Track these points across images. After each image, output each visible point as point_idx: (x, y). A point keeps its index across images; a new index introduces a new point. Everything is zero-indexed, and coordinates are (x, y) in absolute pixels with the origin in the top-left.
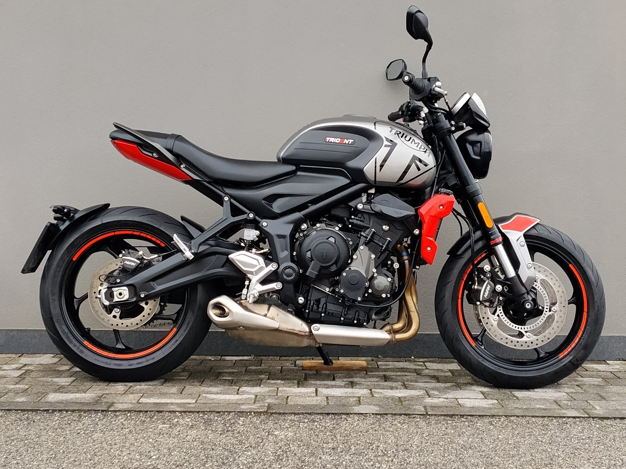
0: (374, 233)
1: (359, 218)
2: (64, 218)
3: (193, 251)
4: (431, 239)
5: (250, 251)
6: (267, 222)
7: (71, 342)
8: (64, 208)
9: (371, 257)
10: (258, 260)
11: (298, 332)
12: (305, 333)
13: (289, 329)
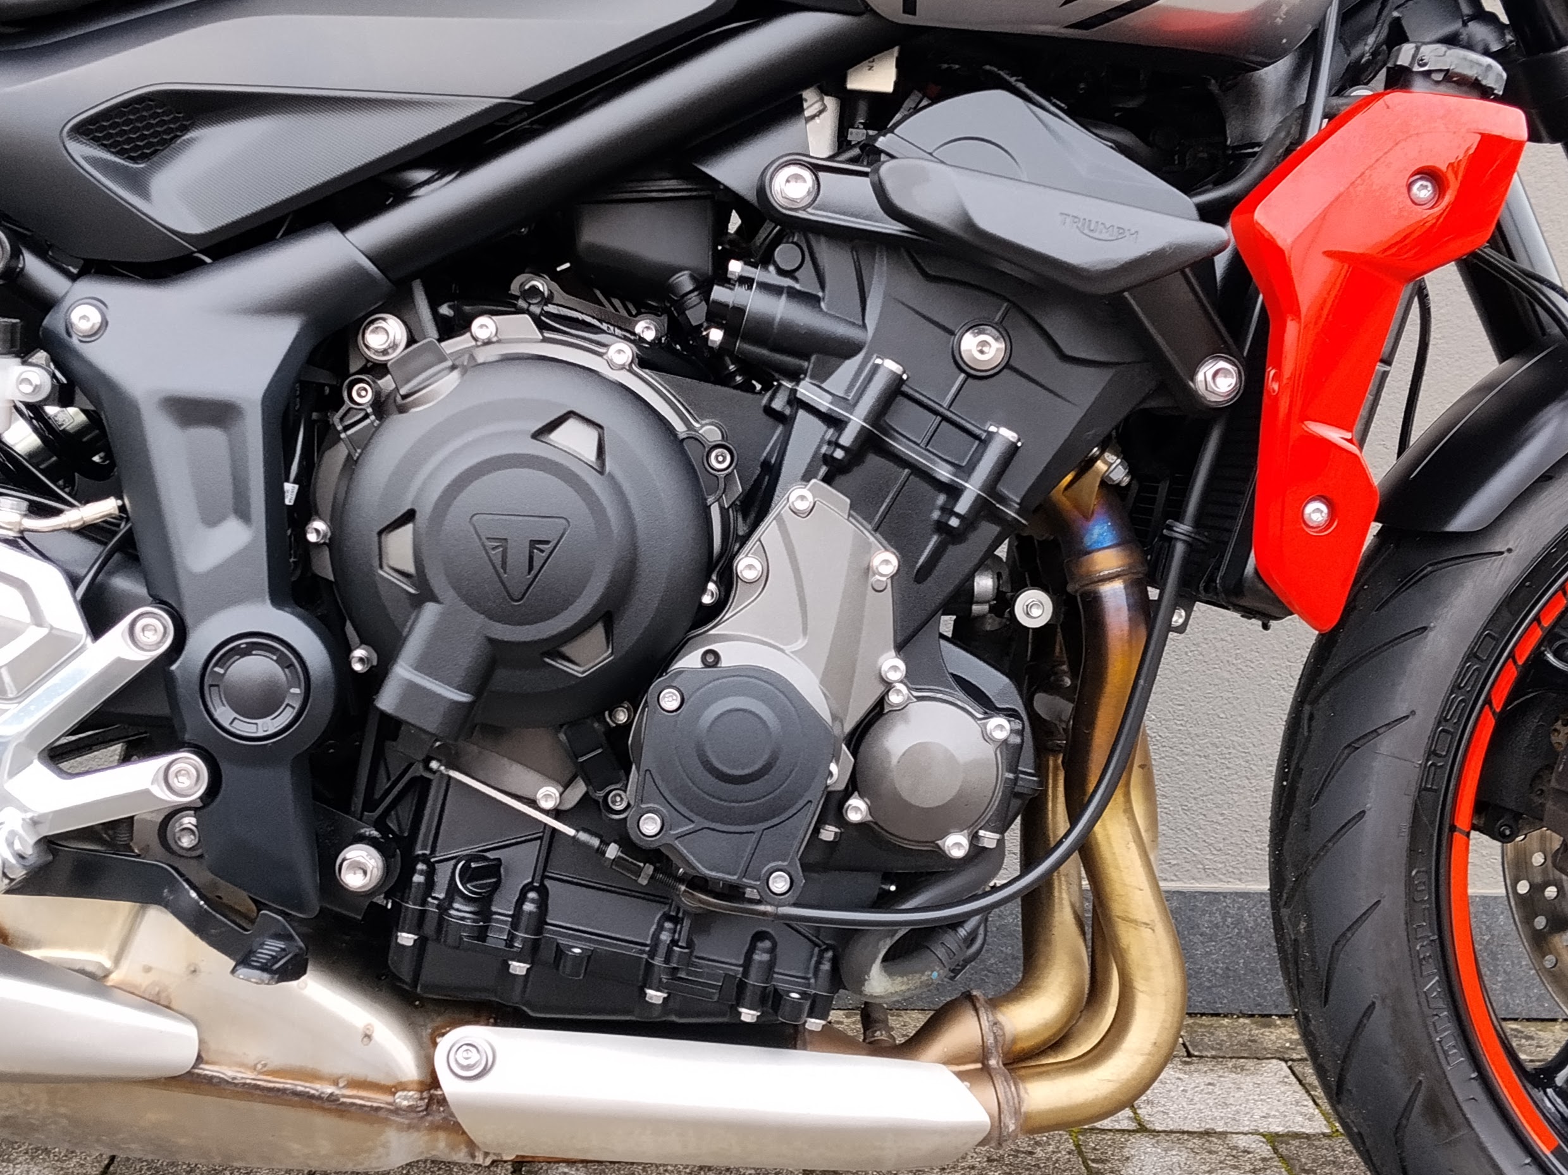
0: (896, 391)
1: (781, 272)
4: (1335, 435)
6: (100, 304)
9: (868, 571)
10: (22, 586)
11: (337, 1092)
12: (392, 1090)
13: (270, 1067)
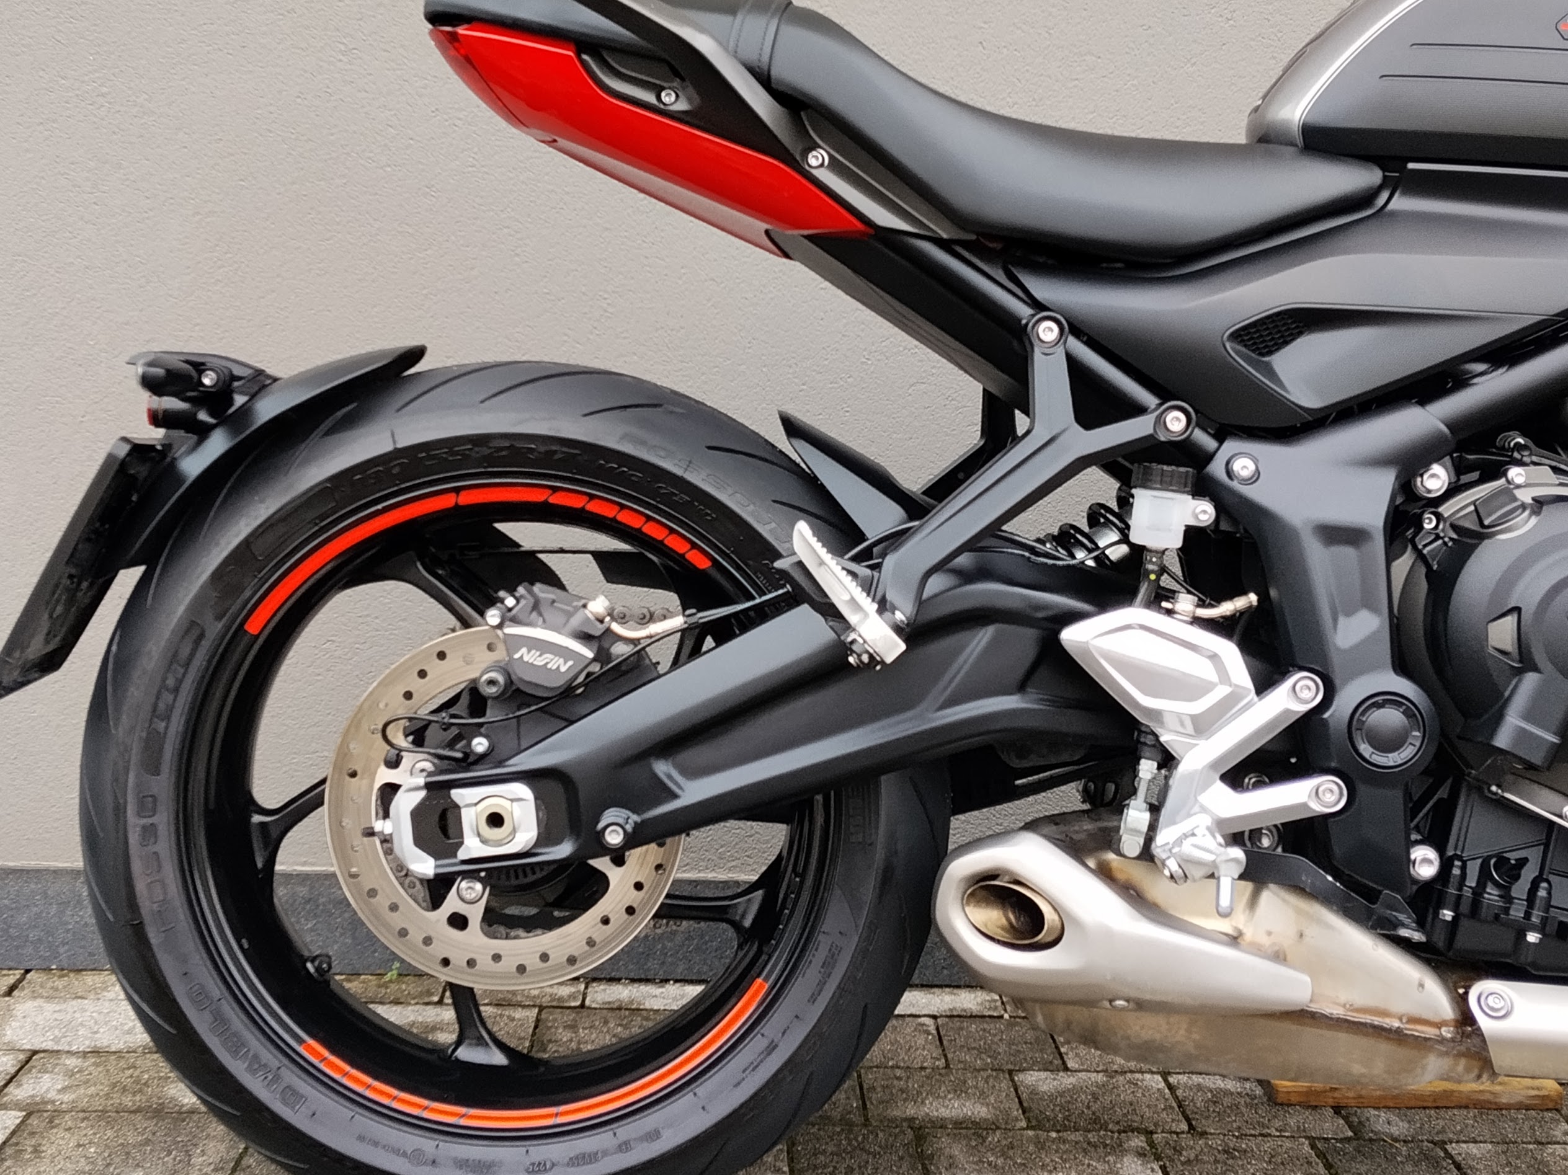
2: (203, 416)
3: (899, 616)
5: (1164, 604)
6: (1251, 458)
7: (237, 1046)
8: (199, 367)
10: (1214, 657)
11: (1402, 1026)
12: (1438, 1025)
13: (1356, 1006)
